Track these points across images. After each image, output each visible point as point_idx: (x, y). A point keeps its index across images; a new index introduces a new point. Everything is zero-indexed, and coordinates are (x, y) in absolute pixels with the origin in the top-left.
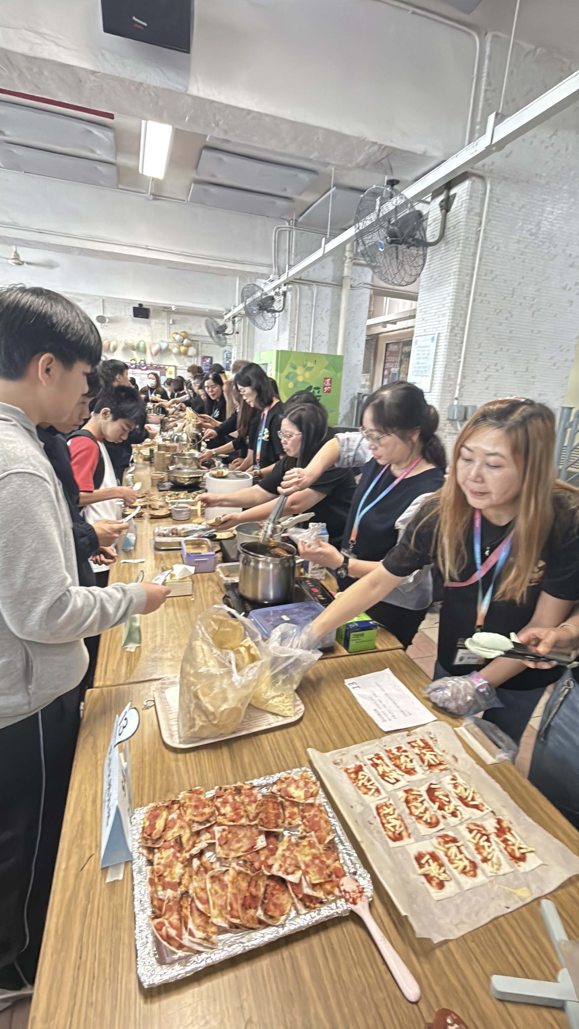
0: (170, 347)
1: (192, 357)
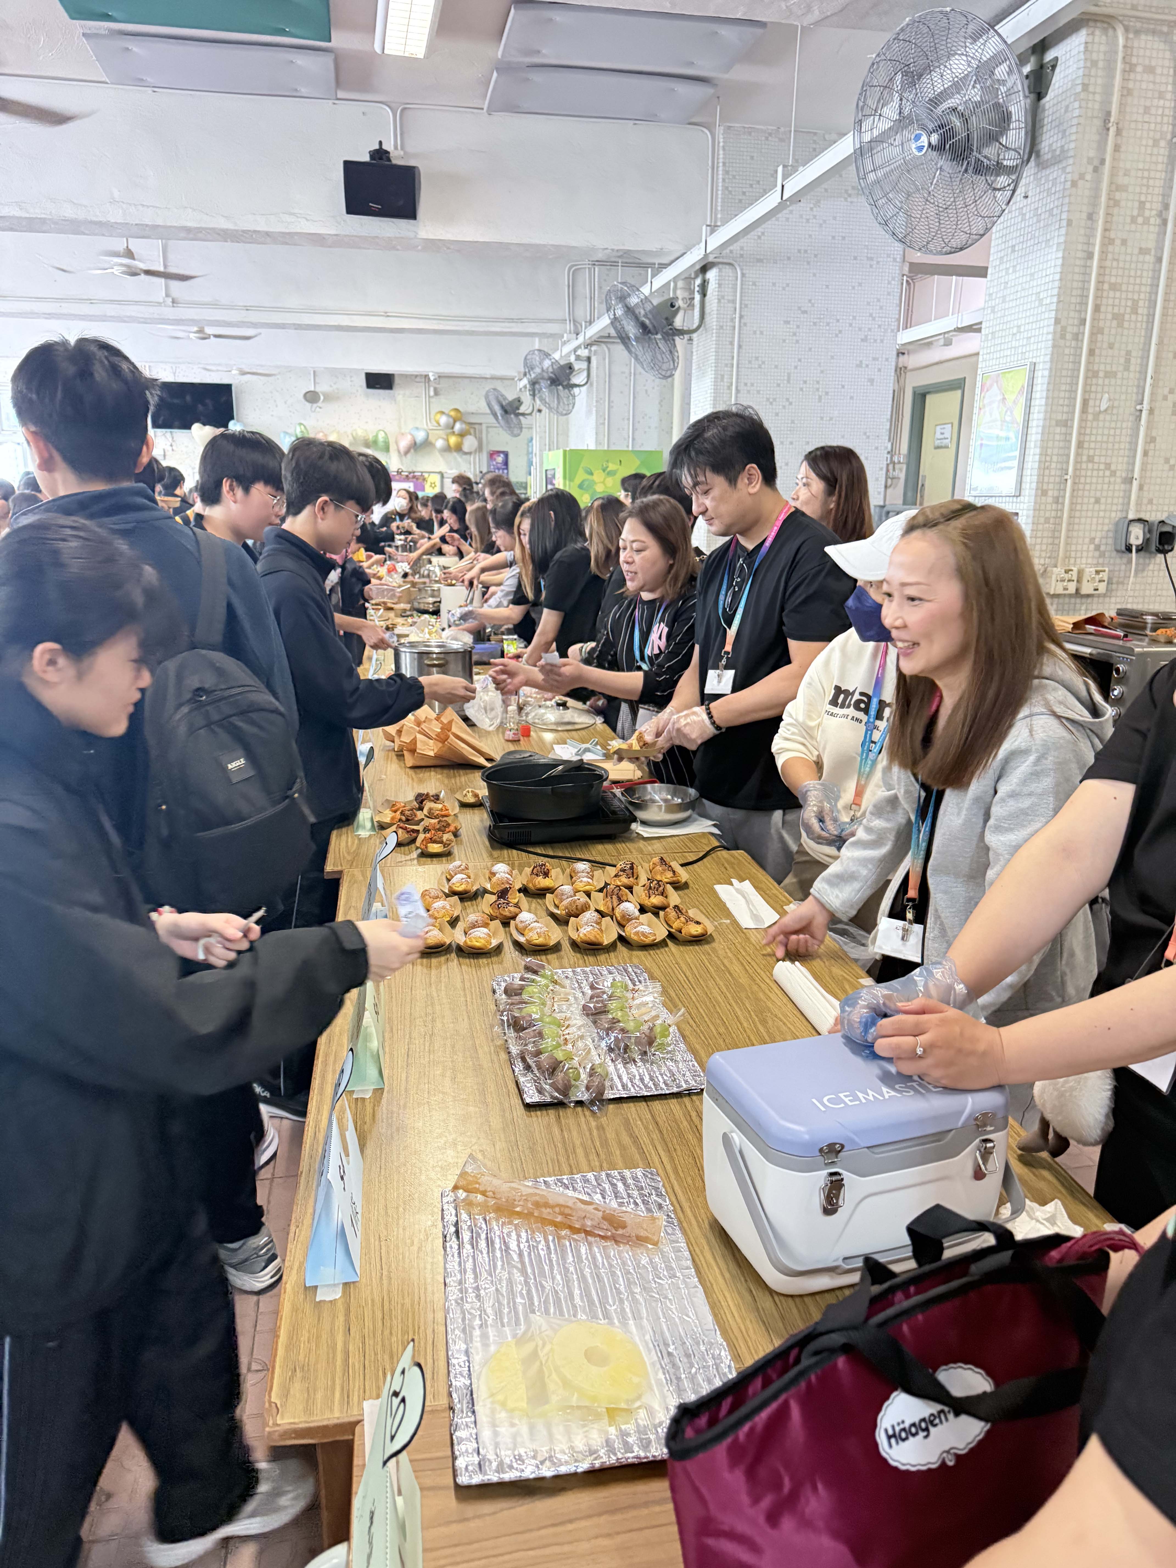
0: (432, 438)
1: (470, 453)
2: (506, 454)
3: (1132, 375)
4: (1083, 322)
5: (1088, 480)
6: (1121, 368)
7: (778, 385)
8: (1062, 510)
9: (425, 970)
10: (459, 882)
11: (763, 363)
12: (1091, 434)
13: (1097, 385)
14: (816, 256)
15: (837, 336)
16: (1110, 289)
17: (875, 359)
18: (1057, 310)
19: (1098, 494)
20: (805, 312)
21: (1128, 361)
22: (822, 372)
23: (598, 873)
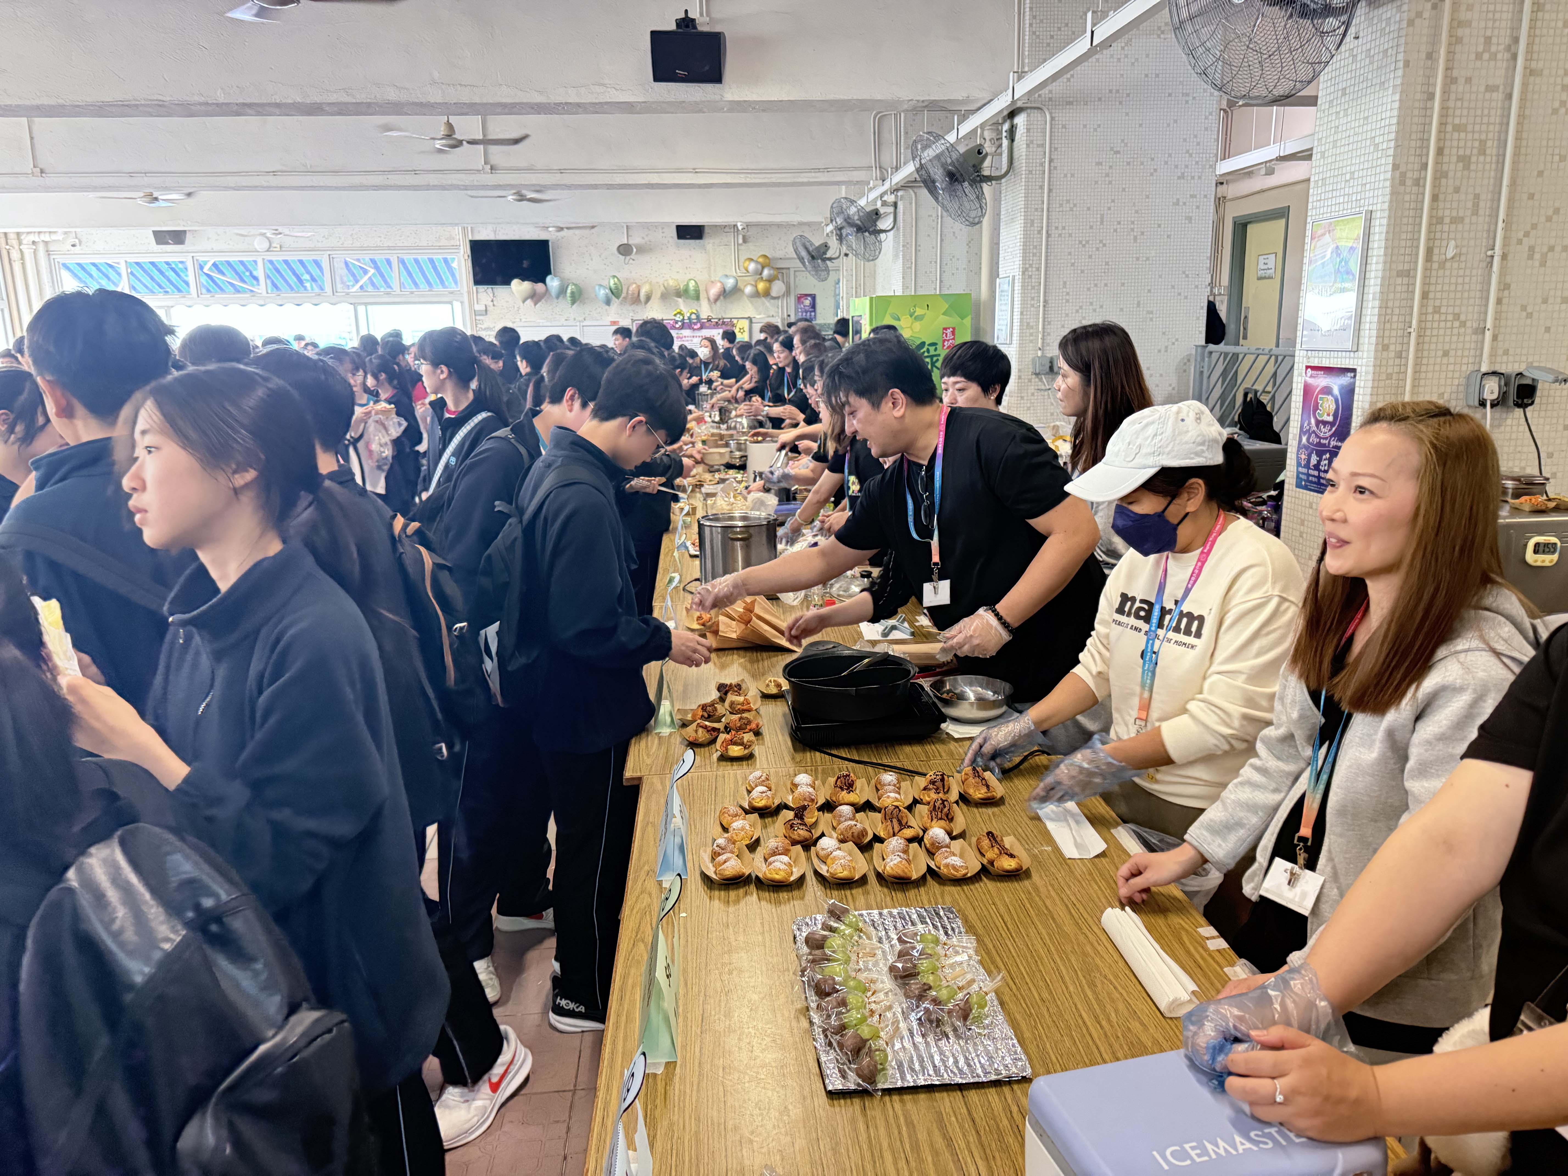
0: (740, 285)
1: (778, 298)
2: (813, 297)
3: (1481, 219)
4: (1425, 166)
5: (1435, 332)
6: (1469, 213)
7: (1091, 227)
8: (1406, 365)
9: (722, 906)
10: (760, 797)
11: (1075, 205)
12: (1437, 283)
13: (1442, 231)
14: (1128, 95)
15: (1152, 175)
16: (1454, 130)
17: (1192, 196)
18: (1394, 156)
19: (1447, 347)
20: (1118, 152)
21: (1476, 206)
22: (1137, 212)
23: (905, 785)
